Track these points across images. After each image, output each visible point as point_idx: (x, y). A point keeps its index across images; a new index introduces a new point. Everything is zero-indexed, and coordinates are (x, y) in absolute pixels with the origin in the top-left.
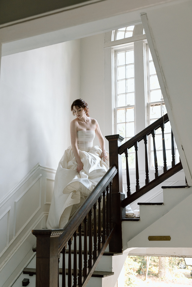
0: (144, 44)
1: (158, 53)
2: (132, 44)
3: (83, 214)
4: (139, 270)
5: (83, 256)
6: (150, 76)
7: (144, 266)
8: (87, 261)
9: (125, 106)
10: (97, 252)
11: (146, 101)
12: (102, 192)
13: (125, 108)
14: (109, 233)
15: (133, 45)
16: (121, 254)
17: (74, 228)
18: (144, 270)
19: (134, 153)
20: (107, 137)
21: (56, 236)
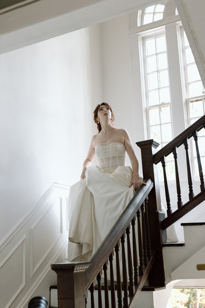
0: (178, 27)
1: (195, 34)
2: (162, 29)
3: (113, 241)
4: (187, 303)
5: (116, 292)
6: (187, 65)
7: (193, 298)
8: (122, 299)
9: (159, 104)
10: (134, 287)
11: (185, 97)
12: (136, 212)
13: (158, 107)
14: (147, 262)
15: (165, 29)
16: (163, 289)
17: (103, 259)
18: (194, 302)
19: (173, 161)
20: (139, 144)
21: (80, 271)
